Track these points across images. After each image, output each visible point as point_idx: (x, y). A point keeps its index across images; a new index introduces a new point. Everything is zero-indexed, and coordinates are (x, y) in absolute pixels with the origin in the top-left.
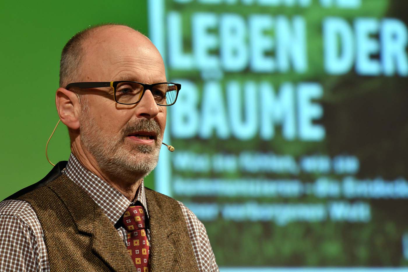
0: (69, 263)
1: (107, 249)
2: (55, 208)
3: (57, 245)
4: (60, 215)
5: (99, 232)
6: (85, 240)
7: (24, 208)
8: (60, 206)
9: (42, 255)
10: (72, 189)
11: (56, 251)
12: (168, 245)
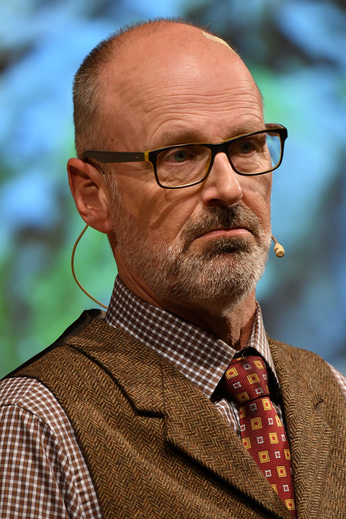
0: (130, 468)
1: (196, 436)
2: (87, 377)
3: (102, 442)
4: (99, 387)
5: (177, 407)
6: (152, 426)
7: (30, 387)
8: (97, 372)
9: (73, 469)
10: (115, 340)
11: (102, 452)
12: (317, 421)
